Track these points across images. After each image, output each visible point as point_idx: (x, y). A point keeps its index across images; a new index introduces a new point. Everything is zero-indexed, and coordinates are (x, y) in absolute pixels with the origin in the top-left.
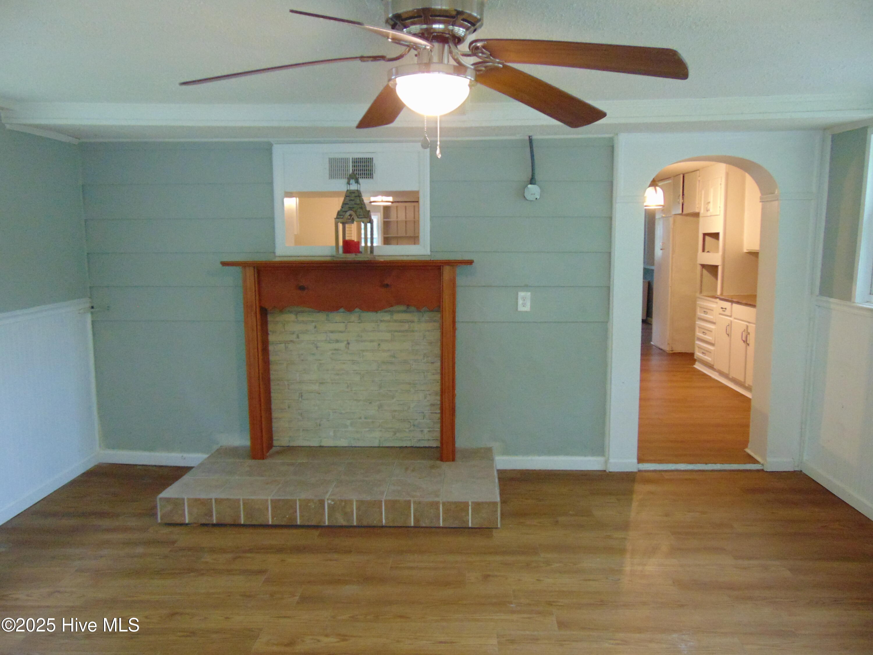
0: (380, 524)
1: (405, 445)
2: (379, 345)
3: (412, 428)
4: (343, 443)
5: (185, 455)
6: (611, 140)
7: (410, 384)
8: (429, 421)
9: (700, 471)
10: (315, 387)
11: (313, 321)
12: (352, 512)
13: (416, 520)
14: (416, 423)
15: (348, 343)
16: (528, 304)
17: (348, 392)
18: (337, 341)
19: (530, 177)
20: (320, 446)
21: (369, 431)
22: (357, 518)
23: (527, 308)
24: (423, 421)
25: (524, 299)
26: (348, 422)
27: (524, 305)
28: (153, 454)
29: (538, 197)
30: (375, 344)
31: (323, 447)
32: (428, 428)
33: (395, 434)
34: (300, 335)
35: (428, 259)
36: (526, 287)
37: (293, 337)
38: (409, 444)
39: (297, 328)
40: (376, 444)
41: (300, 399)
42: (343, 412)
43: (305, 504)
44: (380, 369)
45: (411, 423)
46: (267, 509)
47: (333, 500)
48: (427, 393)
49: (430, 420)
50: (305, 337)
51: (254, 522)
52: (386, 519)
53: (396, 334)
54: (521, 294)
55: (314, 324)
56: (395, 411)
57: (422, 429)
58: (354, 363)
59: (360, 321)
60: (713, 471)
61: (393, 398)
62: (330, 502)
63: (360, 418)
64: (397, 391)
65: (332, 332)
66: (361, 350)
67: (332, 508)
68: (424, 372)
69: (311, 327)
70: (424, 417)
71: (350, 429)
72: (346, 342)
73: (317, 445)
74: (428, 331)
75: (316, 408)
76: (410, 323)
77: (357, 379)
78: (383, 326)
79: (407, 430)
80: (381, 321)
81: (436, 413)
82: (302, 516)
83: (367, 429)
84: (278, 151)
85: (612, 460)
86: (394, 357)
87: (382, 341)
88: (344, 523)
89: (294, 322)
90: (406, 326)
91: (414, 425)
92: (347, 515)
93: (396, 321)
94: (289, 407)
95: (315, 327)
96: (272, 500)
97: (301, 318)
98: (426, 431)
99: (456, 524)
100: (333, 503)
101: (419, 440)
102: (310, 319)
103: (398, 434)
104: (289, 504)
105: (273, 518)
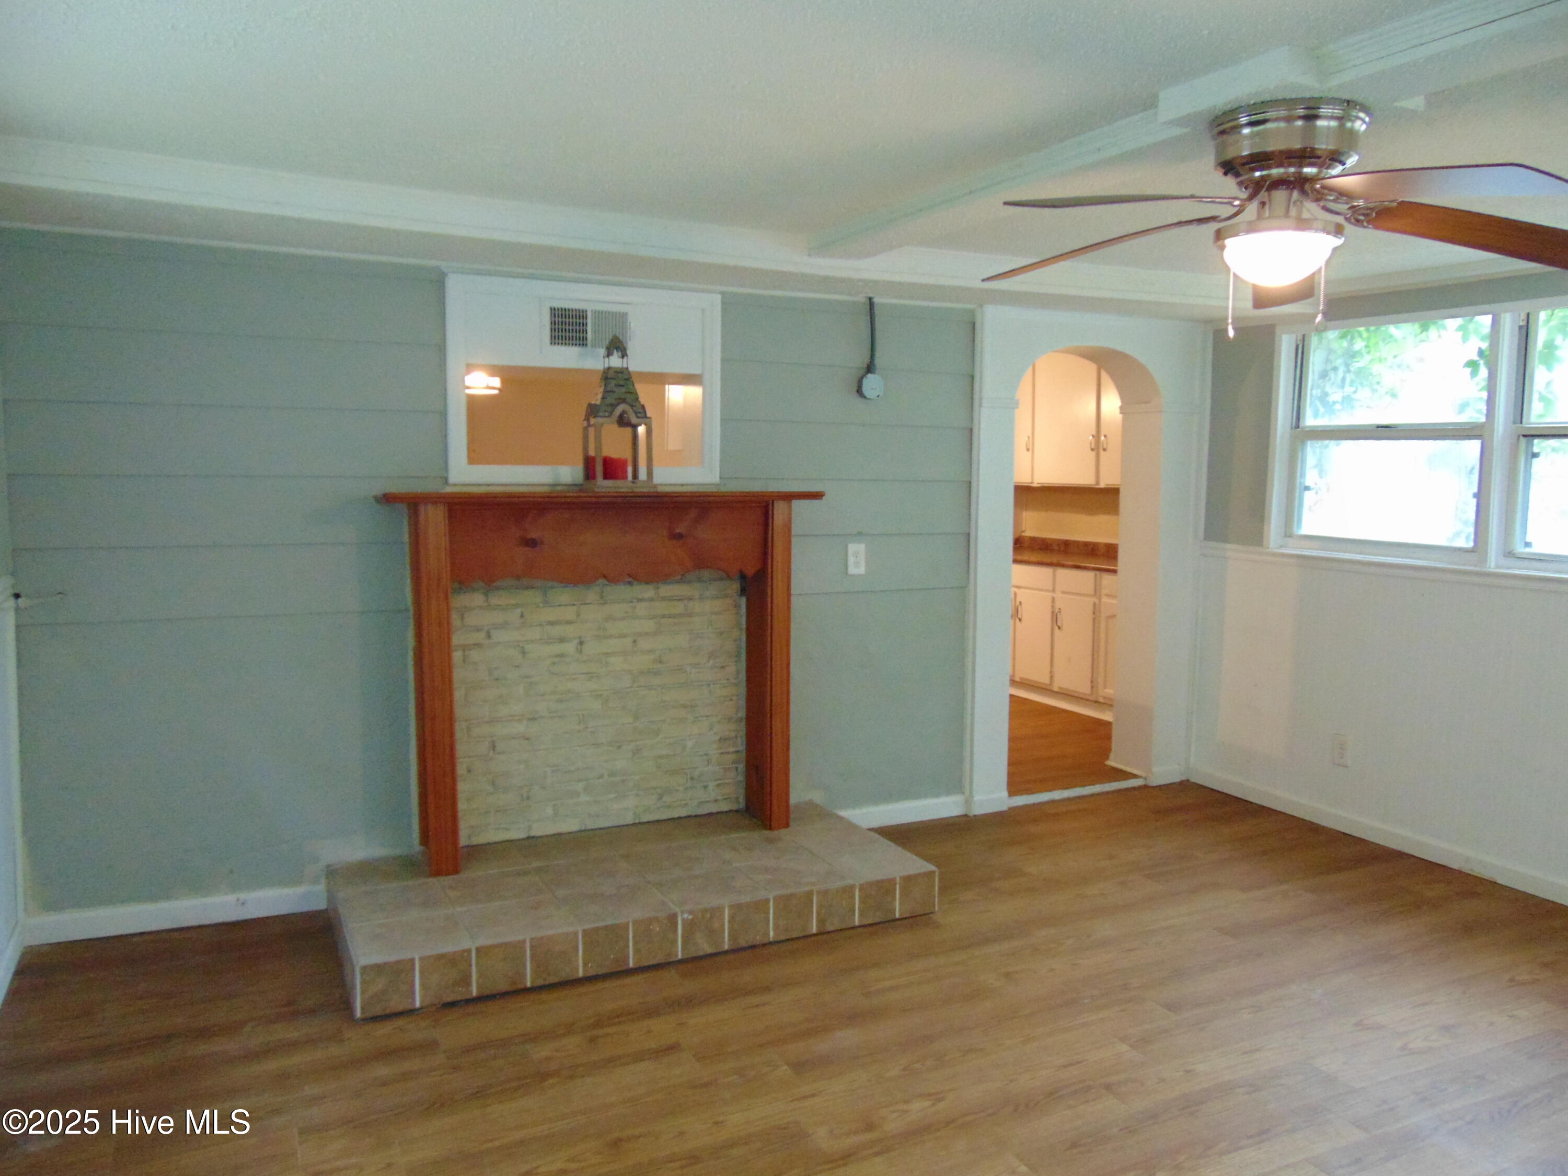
0: (766, 941)
1: (676, 816)
2: (635, 641)
3: (689, 784)
4: (570, 825)
5: (243, 896)
6: (972, 313)
7: (684, 706)
8: (718, 767)
9: (1079, 797)
10: (521, 728)
11: (516, 606)
12: (723, 925)
13: (821, 921)
14: (696, 773)
15: (581, 643)
16: (863, 564)
17: (579, 731)
18: (562, 640)
19: (867, 360)
20: (529, 838)
21: (616, 797)
22: (729, 935)
23: (862, 570)
24: (706, 769)
25: (856, 555)
26: (581, 786)
27: (857, 564)
28: (164, 905)
29: (881, 395)
30: (629, 640)
31: (533, 837)
32: (715, 781)
33: (660, 797)
34: (493, 632)
35: (714, 490)
36: (859, 535)
37: (480, 637)
38: (683, 813)
39: (487, 619)
40: (629, 819)
41: (491, 752)
42: (572, 768)
43: (644, 927)
44: (635, 685)
45: (687, 775)
46: (576, 949)
47: (690, 912)
48: (714, 719)
49: (719, 765)
50: (500, 636)
51: (553, 979)
52: (774, 931)
53: (664, 621)
54: (852, 548)
55: (519, 611)
56: (660, 757)
57: (705, 784)
58: (592, 677)
59: (602, 602)
60: (1092, 795)
61: (658, 735)
62: (686, 916)
63: (601, 776)
64: (664, 721)
65: (551, 623)
66: (604, 654)
67: (690, 927)
68: (709, 685)
69: (513, 616)
70: (709, 762)
71: (584, 798)
72: (577, 641)
73: (522, 835)
74: (716, 613)
75: (522, 766)
76: (686, 602)
77: (597, 705)
78: (641, 609)
79: (681, 788)
80: (640, 600)
81: (728, 753)
82: (637, 951)
83: (612, 796)
84: (455, 286)
85: (977, 798)
86: (661, 662)
87: (640, 634)
88: (709, 950)
89: (481, 607)
90: (679, 608)
91: (692, 779)
92: (713, 934)
93: (663, 599)
94: (469, 771)
95: (522, 616)
96: (585, 932)
97: (495, 600)
98: (712, 785)
99: (878, 917)
100: (690, 917)
101: (702, 803)
102: (513, 602)
103: (665, 799)
104: (616, 932)
105: (585, 965)
